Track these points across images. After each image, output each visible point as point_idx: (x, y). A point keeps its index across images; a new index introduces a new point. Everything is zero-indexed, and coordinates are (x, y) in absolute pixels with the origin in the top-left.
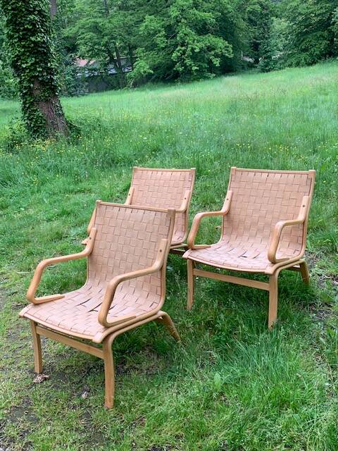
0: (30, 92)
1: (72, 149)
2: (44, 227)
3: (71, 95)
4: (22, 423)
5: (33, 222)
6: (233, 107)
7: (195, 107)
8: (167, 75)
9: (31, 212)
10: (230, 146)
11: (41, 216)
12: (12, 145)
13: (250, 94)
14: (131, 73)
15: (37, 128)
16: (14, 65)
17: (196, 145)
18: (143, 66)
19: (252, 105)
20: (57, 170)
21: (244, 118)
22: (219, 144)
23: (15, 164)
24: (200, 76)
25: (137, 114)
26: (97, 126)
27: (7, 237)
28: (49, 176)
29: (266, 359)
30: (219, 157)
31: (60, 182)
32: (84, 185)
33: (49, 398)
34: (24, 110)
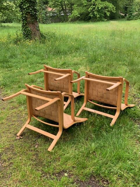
0: (26, 19)
1: (42, 45)
2: (27, 77)
3: (44, 23)
4: (9, 154)
5: (22, 74)
6: (113, 34)
7: (97, 32)
8: (86, 18)
9: (22, 70)
10: (110, 50)
11: (26, 72)
12: (17, 41)
13: (121, 29)
14: (70, 16)
15: (28, 35)
16: (20, 6)
17: (95, 48)
18: (76, 13)
19: (121, 33)
20: (34, 53)
21: (117, 39)
22: (105, 49)
23: (17, 49)
24: (100, 19)
25: (71, 33)
26: (53, 36)
27: (11, 79)
28: (31, 55)
29: (115, 140)
30: (104, 54)
31: (35, 59)
32: (45, 61)
33: (21, 146)
34: (23, 26)
